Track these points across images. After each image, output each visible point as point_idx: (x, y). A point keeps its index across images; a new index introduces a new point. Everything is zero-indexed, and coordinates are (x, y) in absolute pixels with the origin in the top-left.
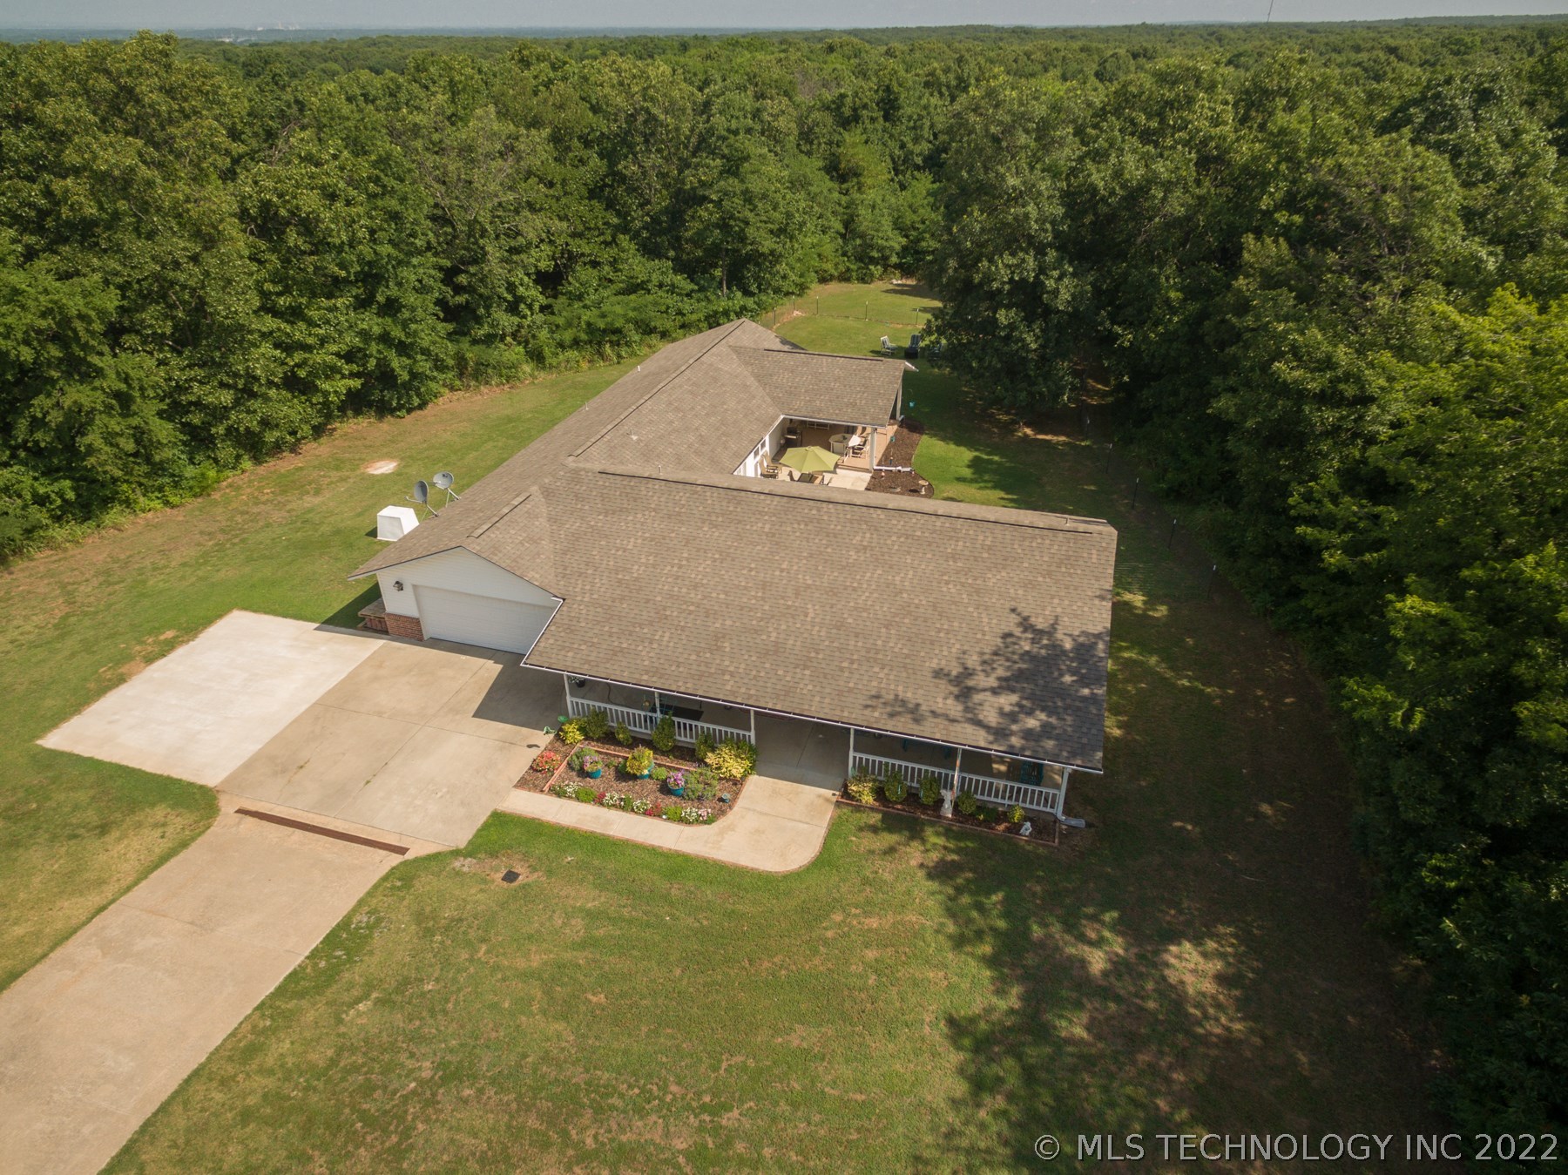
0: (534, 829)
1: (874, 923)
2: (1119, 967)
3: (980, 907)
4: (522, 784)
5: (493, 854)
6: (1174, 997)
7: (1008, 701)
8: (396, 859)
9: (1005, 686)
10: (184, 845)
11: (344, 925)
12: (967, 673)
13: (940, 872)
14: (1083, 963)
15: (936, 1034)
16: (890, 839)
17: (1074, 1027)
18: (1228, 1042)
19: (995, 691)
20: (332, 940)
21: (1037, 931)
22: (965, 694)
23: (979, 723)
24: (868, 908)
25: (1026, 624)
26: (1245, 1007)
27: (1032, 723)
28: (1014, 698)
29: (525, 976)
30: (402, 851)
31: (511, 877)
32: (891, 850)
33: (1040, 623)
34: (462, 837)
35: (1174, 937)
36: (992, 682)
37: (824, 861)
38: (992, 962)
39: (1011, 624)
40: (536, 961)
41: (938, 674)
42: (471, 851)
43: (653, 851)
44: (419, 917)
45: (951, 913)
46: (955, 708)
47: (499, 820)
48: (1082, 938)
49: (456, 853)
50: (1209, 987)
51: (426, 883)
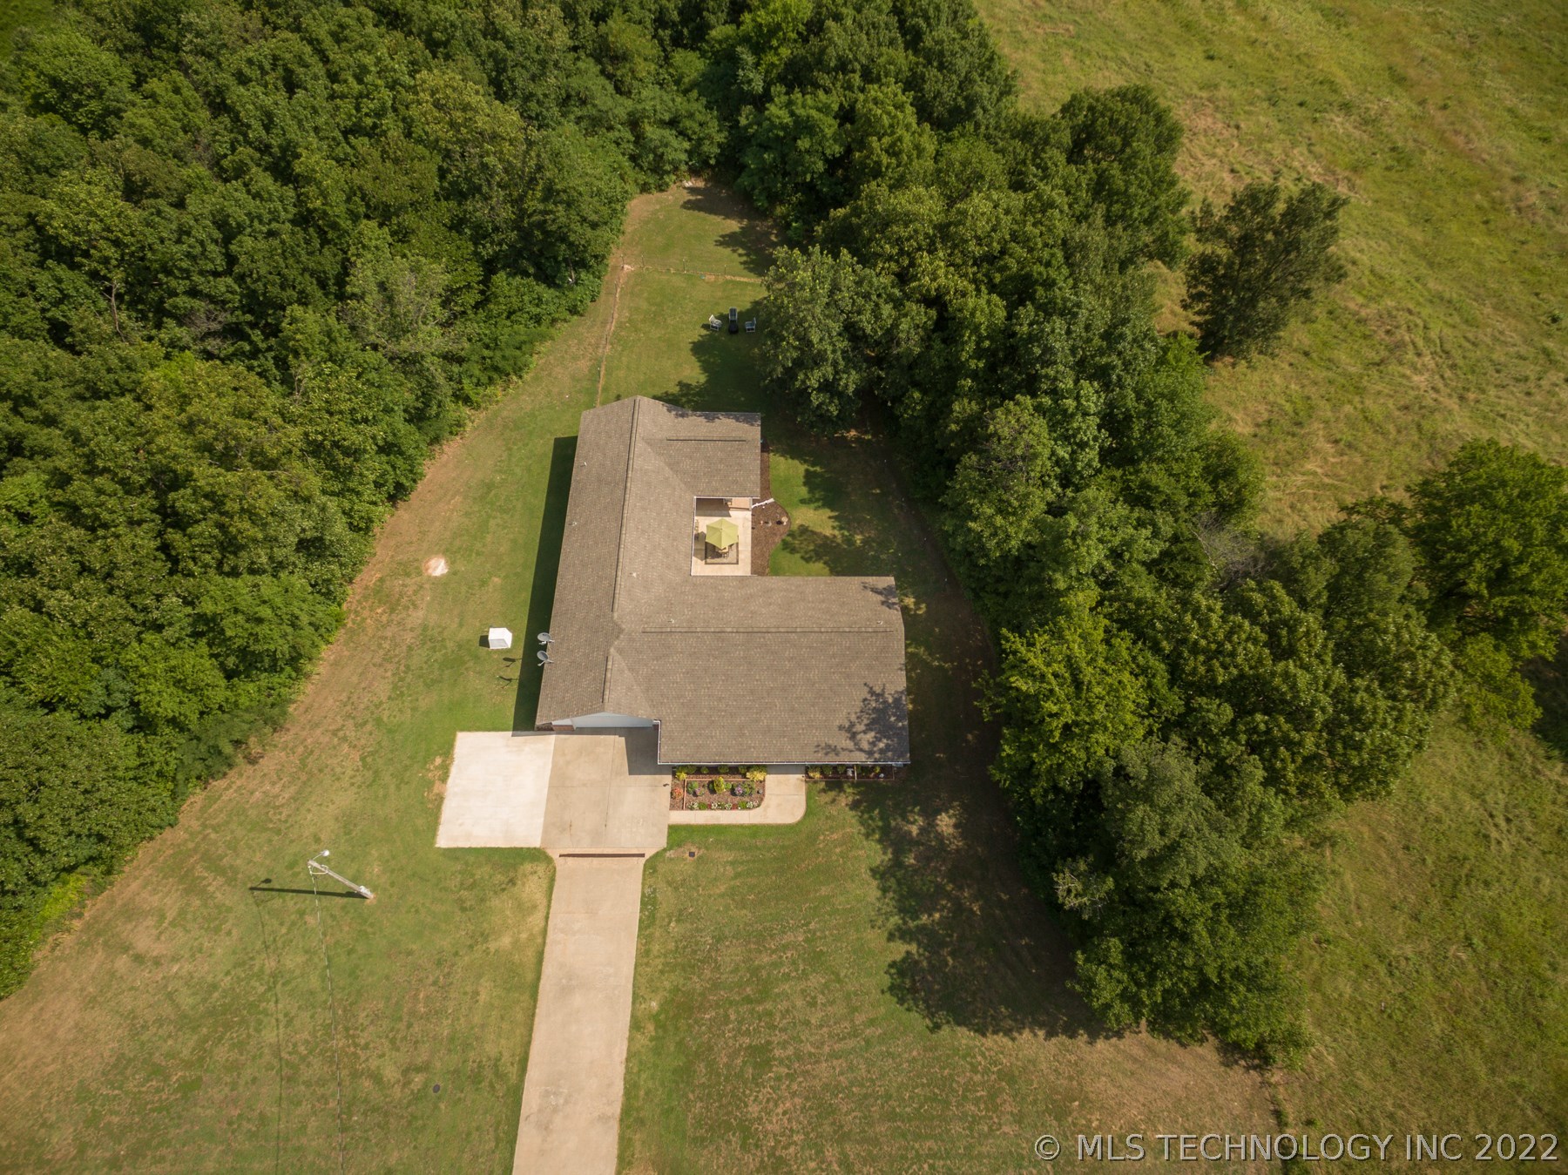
0: (690, 830)
1: (835, 836)
2: (922, 830)
3: (871, 818)
4: (672, 807)
5: (679, 846)
6: (940, 837)
7: (871, 736)
8: (643, 861)
9: (869, 728)
10: (552, 880)
11: (643, 895)
12: (852, 725)
13: (854, 806)
14: (910, 833)
15: (867, 876)
16: (832, 794)
17: (910, 860)
18: (958, 851)
19: (865, 732)
20: (643, 904)
21: (893, 823)
22: (853, 736)
23: (861, 750)
24: (832, 830)
25: (872, 692)
26: (963, 836)
27: (881, 745)
28: (873, 734)
29: (722, 896)
30: (642, 855)
31: (692, 854)
32: (834, 801)
33: (878, 690)
34: (662, 842)
35: (938, 812)
36: (862, 727)
37: (809, 812)
38: (880, 841)
39: (865, 693)
40: (723, 889)
41: (841, 728)
42: (670, 847)
43: (742, 826)
44: (669, 883)
45: (862, 824)
46: (850, 745)
47: (674, 829)
48: (909, 822)
49: (665, 850)
50: (951, 830)
51: (662, 868)
